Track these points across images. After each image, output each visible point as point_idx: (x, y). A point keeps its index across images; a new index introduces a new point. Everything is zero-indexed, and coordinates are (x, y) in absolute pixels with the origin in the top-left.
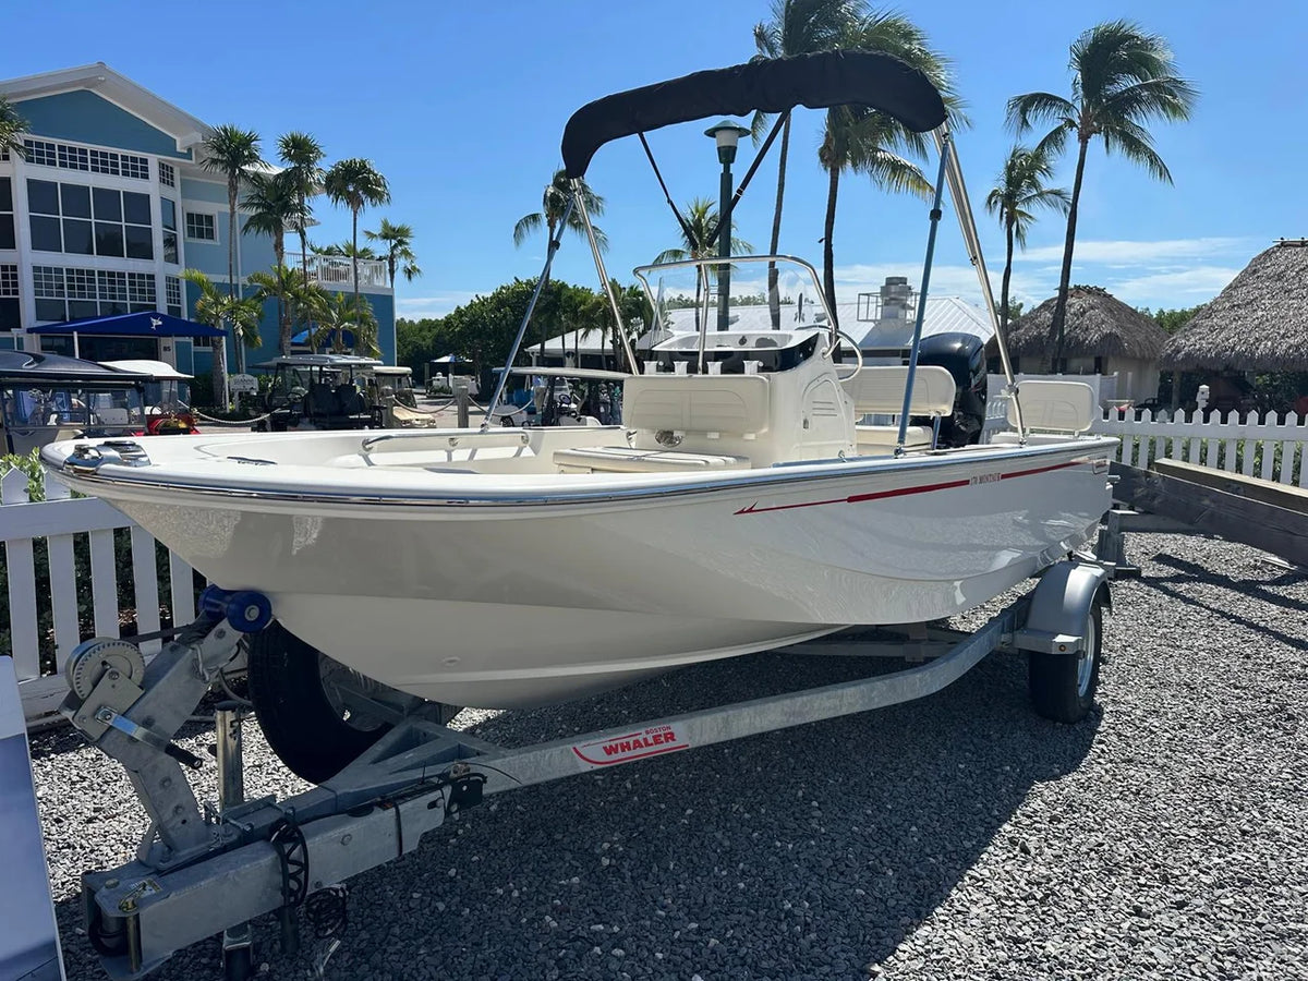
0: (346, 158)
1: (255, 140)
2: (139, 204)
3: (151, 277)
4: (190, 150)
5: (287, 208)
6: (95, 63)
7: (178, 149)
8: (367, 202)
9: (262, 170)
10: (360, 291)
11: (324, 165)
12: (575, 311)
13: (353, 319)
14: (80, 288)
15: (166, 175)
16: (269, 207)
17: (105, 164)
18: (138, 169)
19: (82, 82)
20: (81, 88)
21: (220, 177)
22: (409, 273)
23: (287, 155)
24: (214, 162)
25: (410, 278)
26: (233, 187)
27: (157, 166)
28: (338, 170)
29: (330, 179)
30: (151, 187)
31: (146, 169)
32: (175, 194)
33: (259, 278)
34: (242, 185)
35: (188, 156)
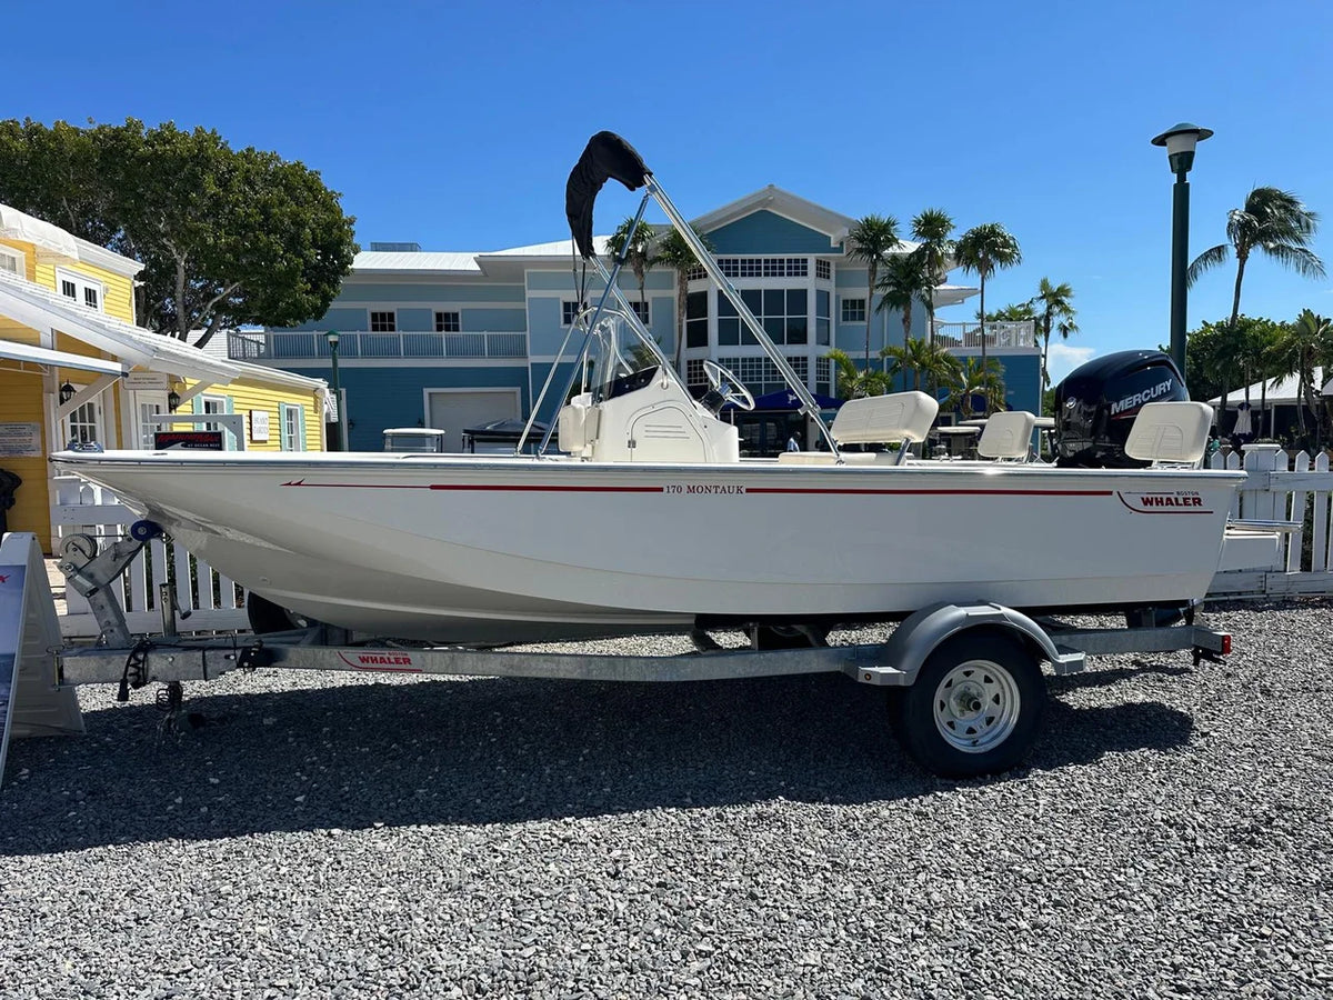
0: (976, 226)
1: (894, 224)
2: (799, 297)
3: (805, 359)
4: (842, 244)
5: (916, 284)
6: (766, 187)
7: (832, 245)
8: (997, 266)
9: (898, 251)
10: (987, 354)
11: (955, 235)
12: (1257, 353)
13: (981, 383)
14: (752, 373)
15: (823, 270)
16: (898, 284)
17: (774, 269)
18: (799, 269)
19: (760, 203)
20: (760, 209)
21: (862, 265)
22: (1065, 330)
23: (919, 233)
24: (859, 251)
25: (1065, 336)
26: (873, 272)
27: (814, 263)
28: (966, 239)
29: (960, 249)
30: (809, 283)
31: (806, 268)
32: (829, 286)
33: (891, 351)
34: (880, 268)
35: (840, 250)
